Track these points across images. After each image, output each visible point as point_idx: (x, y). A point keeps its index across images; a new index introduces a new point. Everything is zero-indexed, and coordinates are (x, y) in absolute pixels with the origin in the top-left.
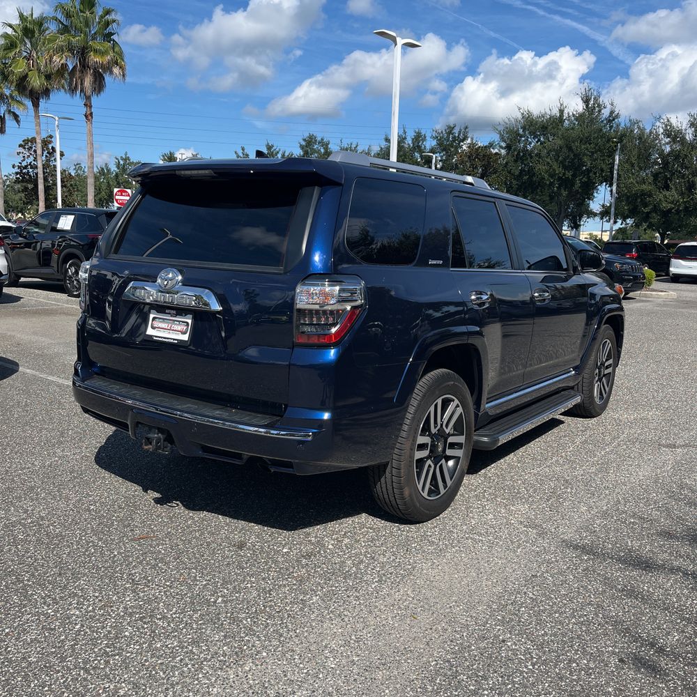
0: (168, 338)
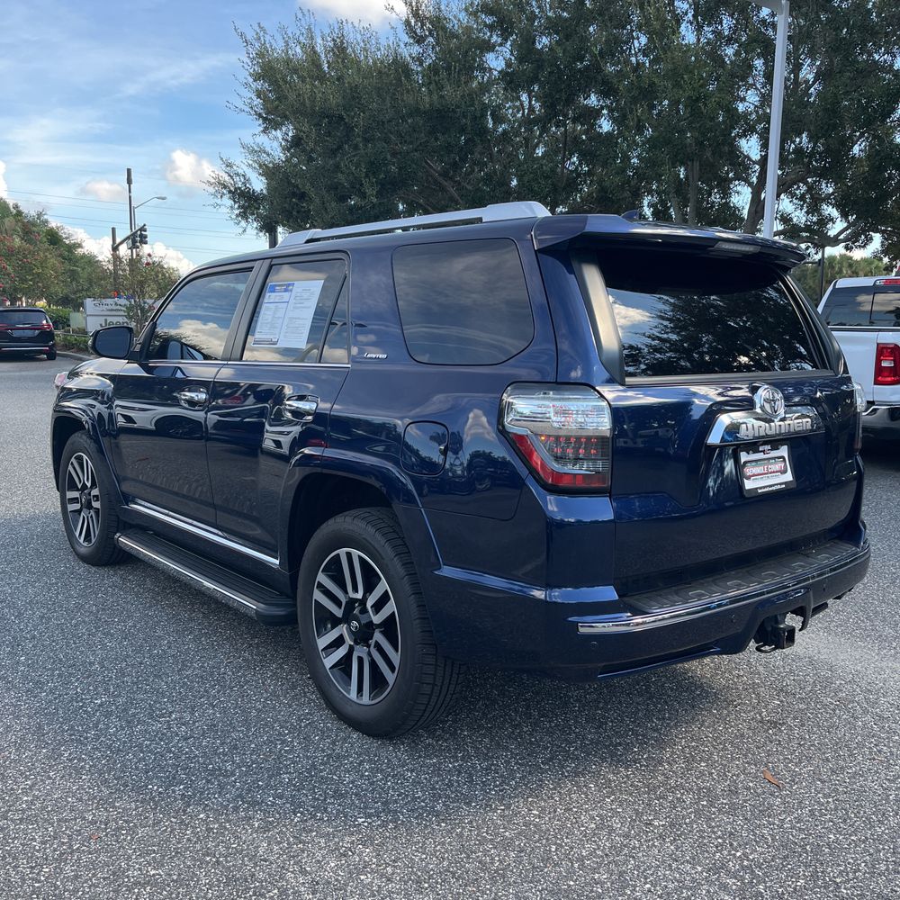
0: (774, 485)
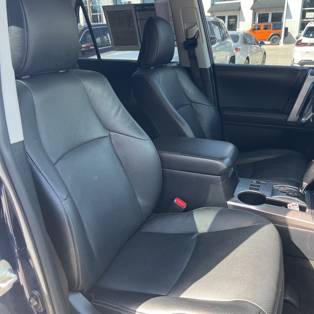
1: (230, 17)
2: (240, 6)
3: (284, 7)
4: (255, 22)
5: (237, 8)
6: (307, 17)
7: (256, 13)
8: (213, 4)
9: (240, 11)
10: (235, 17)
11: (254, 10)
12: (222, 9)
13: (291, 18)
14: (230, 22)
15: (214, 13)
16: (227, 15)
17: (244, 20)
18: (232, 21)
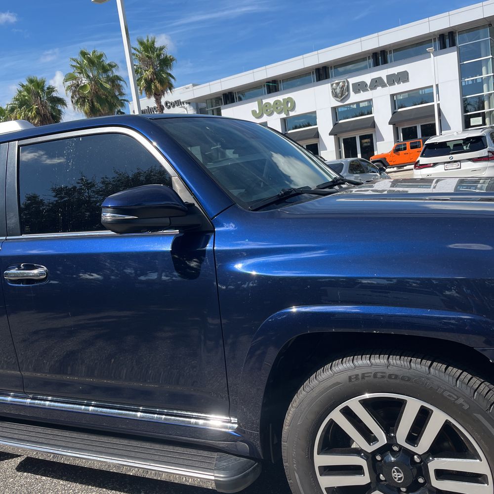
1: (362, 138)
2: (374, 121)
3: (434, 115)
4: (399, 140)
5: (370, 125)
6: (472, 124)
7: (397, 127)
8: (336, 124)
9: (375, 127)
10: (370, 137)
11: (394, 125)
12: (349, 129)
13: (449, 128)
14: (364, 143)
15: (339, 135)
16: (357, 135)
17: (382, 139)
18: (366, 143)
